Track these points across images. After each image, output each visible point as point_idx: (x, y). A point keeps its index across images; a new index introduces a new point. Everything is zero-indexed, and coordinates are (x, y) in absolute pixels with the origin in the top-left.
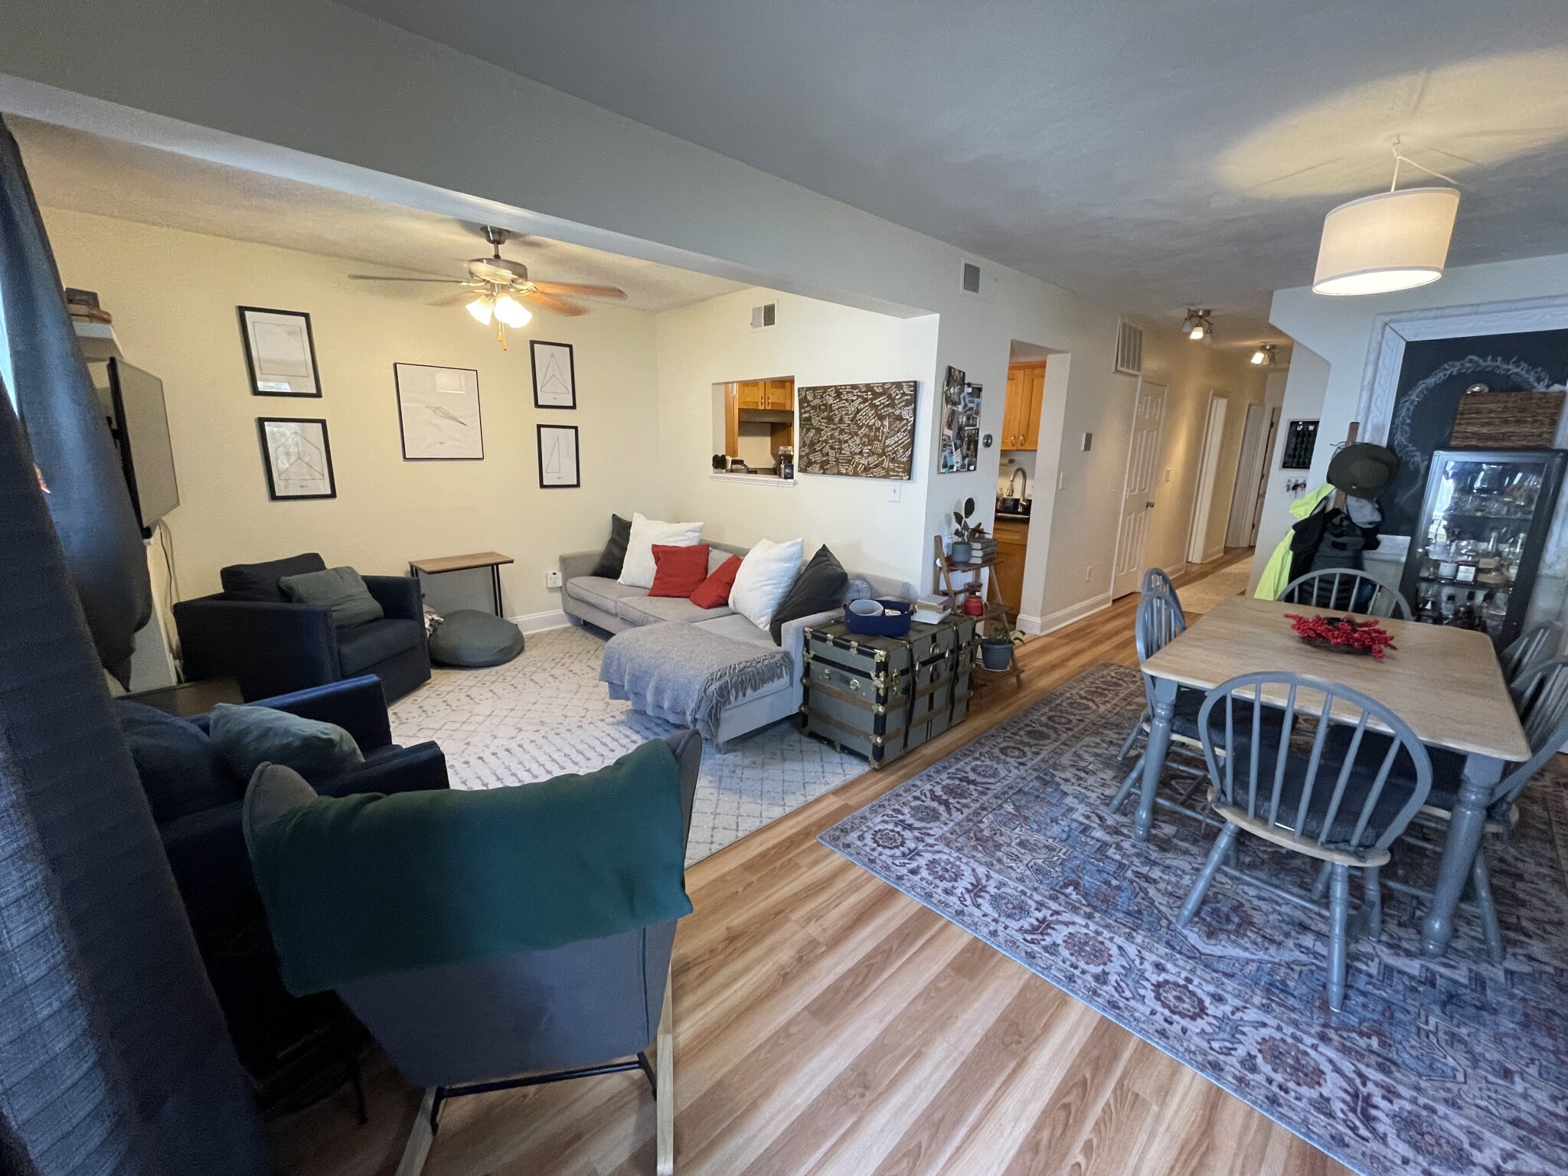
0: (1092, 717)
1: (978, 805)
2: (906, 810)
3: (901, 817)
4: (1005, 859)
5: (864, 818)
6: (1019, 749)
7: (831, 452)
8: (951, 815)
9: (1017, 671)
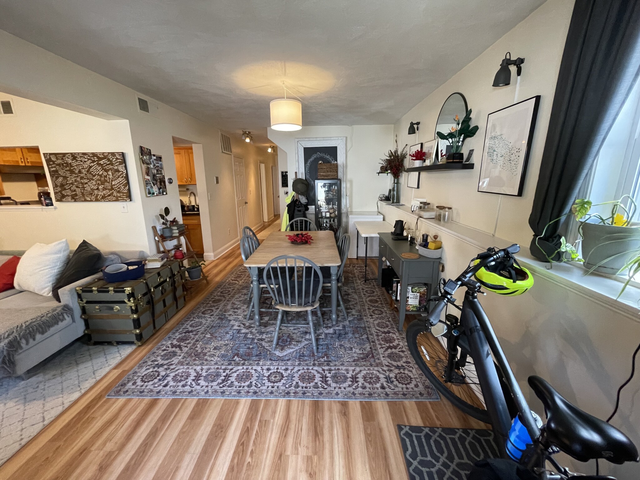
0: (237, 287)
1: (194, 340)
2: (159, 358)
3: (156, 363)
4: (209, 358)
5: (136, 372)
6: (210, 309)
7: (77, 189)
8: (182, 350)
9: (205, 278)
